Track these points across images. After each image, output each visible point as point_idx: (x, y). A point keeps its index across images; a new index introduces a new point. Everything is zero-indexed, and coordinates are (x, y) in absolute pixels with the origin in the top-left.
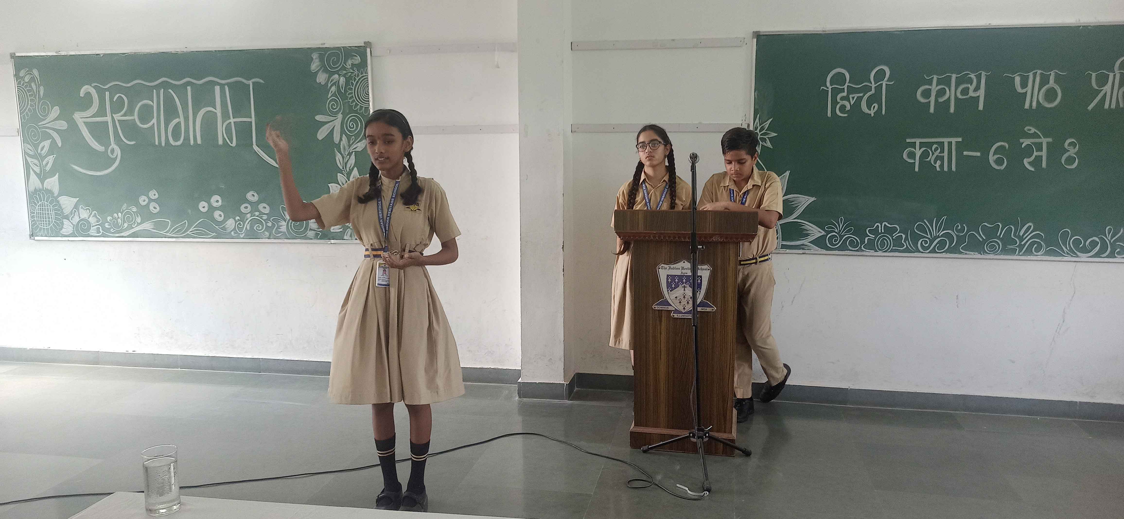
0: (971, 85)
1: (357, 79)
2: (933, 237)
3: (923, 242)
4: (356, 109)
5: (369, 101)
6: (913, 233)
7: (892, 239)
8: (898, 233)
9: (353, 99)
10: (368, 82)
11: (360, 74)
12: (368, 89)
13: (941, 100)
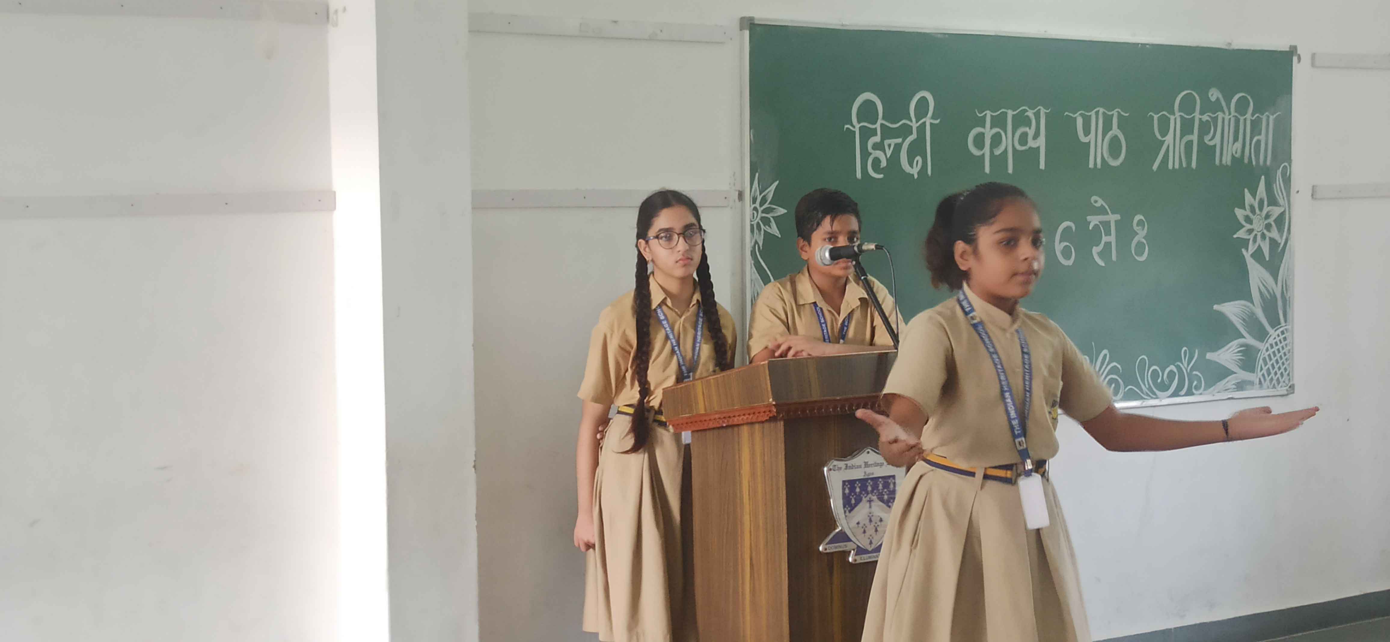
0: (1030, 128)
13: (998, 152)
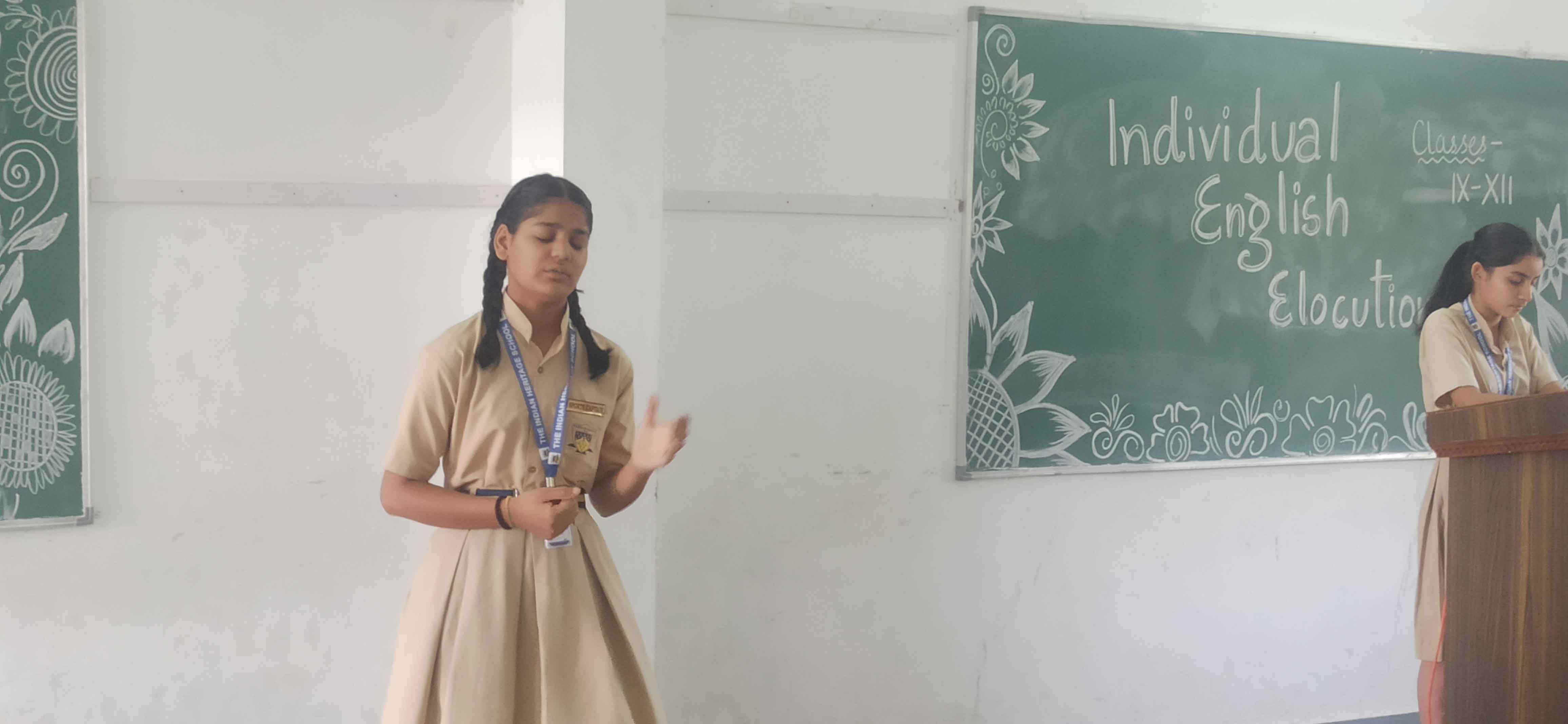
1: (41, 38)
2: (1246, 427)
3: (1233, 438)
4: (32, 126)
5: (75, 104)
6: (1219, 419)
7: (1190, 434)
8: (1198, 423)
9: (24, 96)
10: (75, 49)
11: (50, 24)
12: (76, 69)
